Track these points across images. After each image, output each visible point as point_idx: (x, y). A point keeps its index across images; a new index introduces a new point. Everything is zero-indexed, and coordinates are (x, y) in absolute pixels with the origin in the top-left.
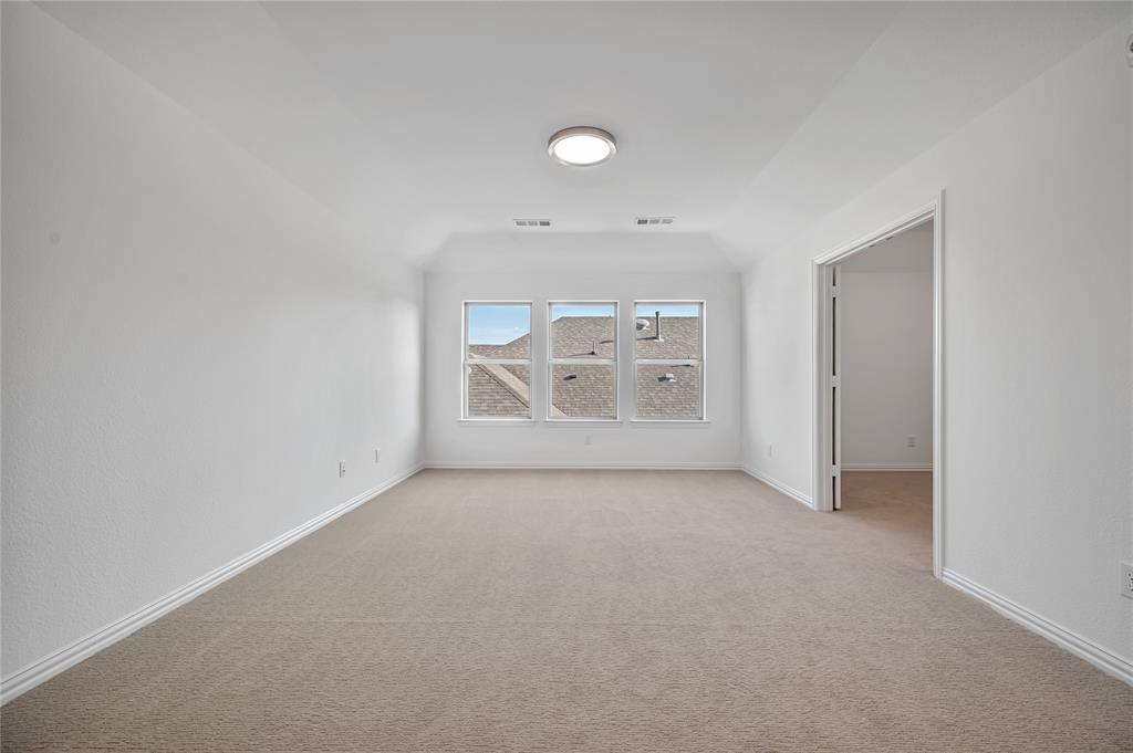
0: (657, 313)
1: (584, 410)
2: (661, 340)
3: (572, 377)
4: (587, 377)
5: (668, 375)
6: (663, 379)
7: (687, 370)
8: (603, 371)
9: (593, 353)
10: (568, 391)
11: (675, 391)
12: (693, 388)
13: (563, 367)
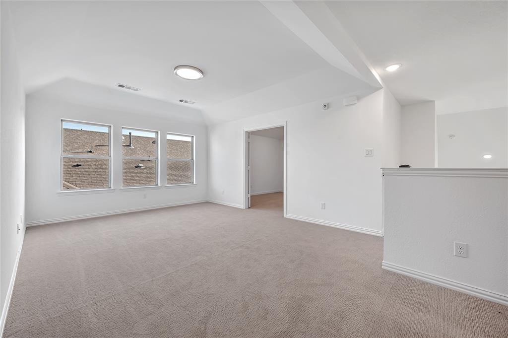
0: (130, 133)
1: (91, 184)
2: (132, 147)
3: (78, 165)
4: (89, 165)
5: (140, 165)
6: (138, 167)
7: (149, 163)
8: (100, 162)
9: (91, 152)
10: (77, 174)
11: (145, 172)
12: (153, 171)
13: (69, 159)
